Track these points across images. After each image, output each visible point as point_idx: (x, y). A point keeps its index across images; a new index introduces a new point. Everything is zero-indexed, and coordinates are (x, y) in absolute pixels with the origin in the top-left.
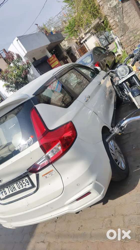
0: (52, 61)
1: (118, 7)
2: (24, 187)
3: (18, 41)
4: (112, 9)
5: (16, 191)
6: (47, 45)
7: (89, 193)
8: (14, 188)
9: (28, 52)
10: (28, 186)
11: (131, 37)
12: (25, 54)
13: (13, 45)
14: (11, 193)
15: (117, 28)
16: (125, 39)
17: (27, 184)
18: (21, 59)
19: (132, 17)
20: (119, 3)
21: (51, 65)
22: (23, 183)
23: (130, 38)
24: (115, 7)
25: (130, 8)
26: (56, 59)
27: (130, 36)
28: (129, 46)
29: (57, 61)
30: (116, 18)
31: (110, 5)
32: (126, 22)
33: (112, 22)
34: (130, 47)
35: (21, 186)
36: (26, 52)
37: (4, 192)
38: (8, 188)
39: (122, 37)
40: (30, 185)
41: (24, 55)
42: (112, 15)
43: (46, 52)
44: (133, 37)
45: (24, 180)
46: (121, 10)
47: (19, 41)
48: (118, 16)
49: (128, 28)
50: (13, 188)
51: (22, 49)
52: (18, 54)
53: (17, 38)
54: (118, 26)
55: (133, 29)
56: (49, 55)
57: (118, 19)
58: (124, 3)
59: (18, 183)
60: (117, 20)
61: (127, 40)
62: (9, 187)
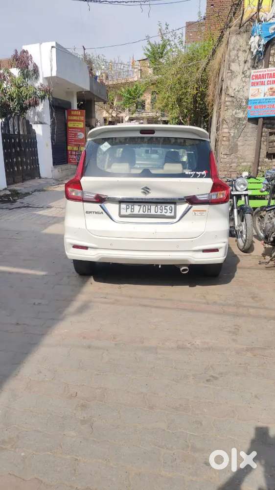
0: (75, 118)
1: (241, 122)
2: (163, 213)
3: (53, 48)
4: (235, 118)
5: (149, 213)
6: (83, 89)
7: (216, 250)
8: (150, 209)
9: (56, 77)
10: (168, 214)
11: (234, 163)
12: (49, 75)
13: (40, 47)
14: (141, 212)
15: (227, 143)
16: (226, 160)
17: (169, 211)
18: (37, 78)
19: (248, 143)
20: (245, 119)
21: (69, 122)
22: (165, 209)
23: (232, 163)
24: (239, 119)
25: (252, 132)
26: (82, 118)
27: (234, 160)
28: (226, 171)
29: (82, 123)
30: (232, 131)
31: (236, 113)
32: (239, 144)
33: (226, 133)
34: (226, 173)
35: (159, 211)
36: (54, 74)
37: (131, 208)
38: (139, 207)
39: (225, 157)
40: (172, 214)
41: (47, 76)
42: (231, 124)
43: (73, 96)
44: (235, 164)
45: (169, 206)
46: (243, 127)
47: (54, 50)
48: (236, 131)
49: (237, 151)
50: (148, 209)
51: (51, 65)
52: (37, 66)
53: (54, 44)
54: (229, 140)
55: (240, 156)
56: (75, 106)
57: (234, 133)
58: (249, 123)
59: (159, 207)
60: (232, 135)
61: (228, 163)
62: (142, 206)
